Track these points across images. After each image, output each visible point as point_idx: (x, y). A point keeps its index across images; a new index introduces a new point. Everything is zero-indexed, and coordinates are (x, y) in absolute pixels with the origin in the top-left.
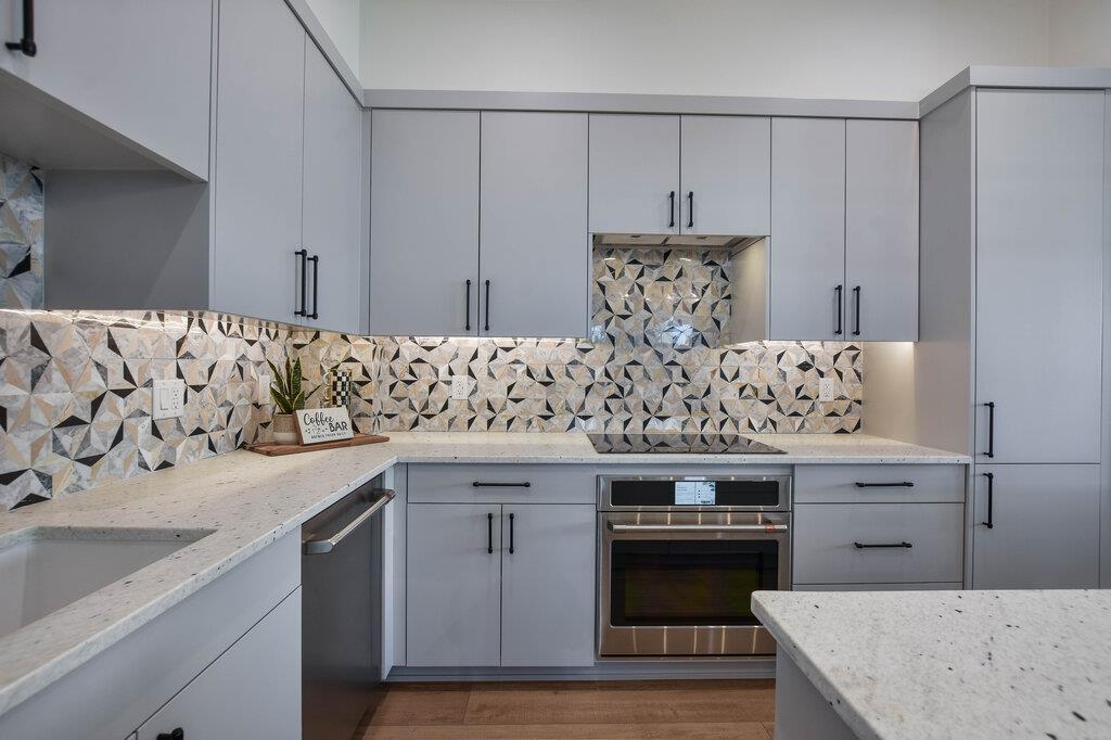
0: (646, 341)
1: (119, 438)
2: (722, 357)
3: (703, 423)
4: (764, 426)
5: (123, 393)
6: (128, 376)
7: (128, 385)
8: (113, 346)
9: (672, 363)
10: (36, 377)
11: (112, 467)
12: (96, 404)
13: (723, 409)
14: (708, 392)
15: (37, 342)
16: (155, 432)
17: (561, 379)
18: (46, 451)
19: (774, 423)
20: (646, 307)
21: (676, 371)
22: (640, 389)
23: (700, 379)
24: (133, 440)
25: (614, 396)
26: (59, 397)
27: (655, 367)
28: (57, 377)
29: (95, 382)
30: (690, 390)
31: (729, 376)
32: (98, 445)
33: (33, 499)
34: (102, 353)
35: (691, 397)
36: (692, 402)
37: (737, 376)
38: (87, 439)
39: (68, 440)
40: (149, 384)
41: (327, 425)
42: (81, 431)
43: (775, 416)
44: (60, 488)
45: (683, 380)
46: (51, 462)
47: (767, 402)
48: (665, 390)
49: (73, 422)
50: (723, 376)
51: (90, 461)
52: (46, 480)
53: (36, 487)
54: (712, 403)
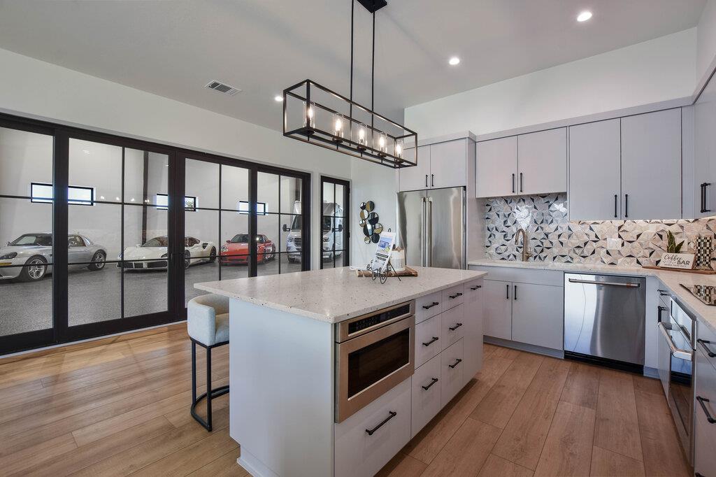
1: (594, 253)
5: (595, 241)
6: (596, 237)
7: (596, 239)
8: (591, 229)
10: (569, 237)
11: (591, 259)
12: (585, 244)
15: (570, 229)
16: (608, 253)
18: (572, 252)
24: (599, 254)
26: (575, 241)
28: (575, 237)
29: (586, 238)
32: (586, 253)
33: (568, 262)
34: (588, 231)
38: (583, 251)
39: (577, 251)
40: (605, 239)
41: (677, 261)
42: (581, 250)
44: (575, 260)
46: (574, 256)
49: (579, 247)
51: (584, 257)
52: (572, 259)
53: (569, 259)
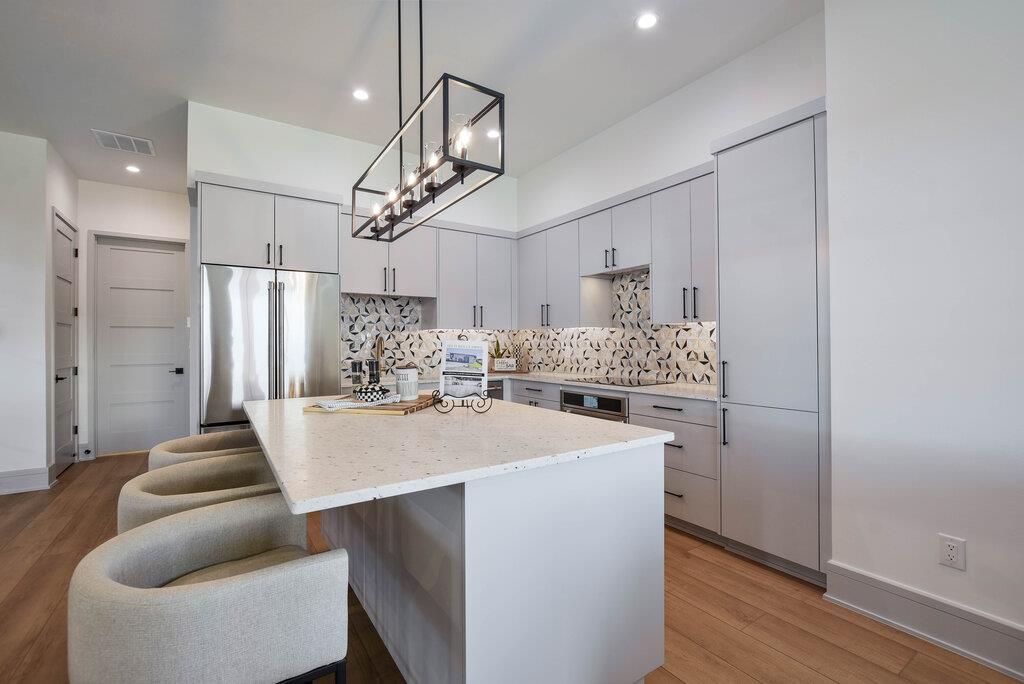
0: (639, 326)
2: (677, 333)
3: (667, 375)
4: (702, 379)
9: (651, 338)
10: (420, 346)
12: (433, 353)
13: (678, 367)
14: (669, 356)
15: (420, 338)
17: (603, 348)
18: (422, 363)
19: (708, 378)
20: (639, 306)
21: (653, 343)
22: (636, 354)
23: (666, 347)
25: (625, 357)
26: (425, 351)
27: (643, 341)
28: (425, 346)
30: (660, 355)
31: (681, 345)
32: (434, 363)
35: (661, 359)
36: (661, 362)
37: (685, 346)
38: (431, 361)
41: (505, 365)
43: (709, 372)
45: (657, 348)
47: (704, 363)
48: (648, 354)
49: (428, 357)
50: (678, 346)
51: (432, 367)
54: (672, 362)
